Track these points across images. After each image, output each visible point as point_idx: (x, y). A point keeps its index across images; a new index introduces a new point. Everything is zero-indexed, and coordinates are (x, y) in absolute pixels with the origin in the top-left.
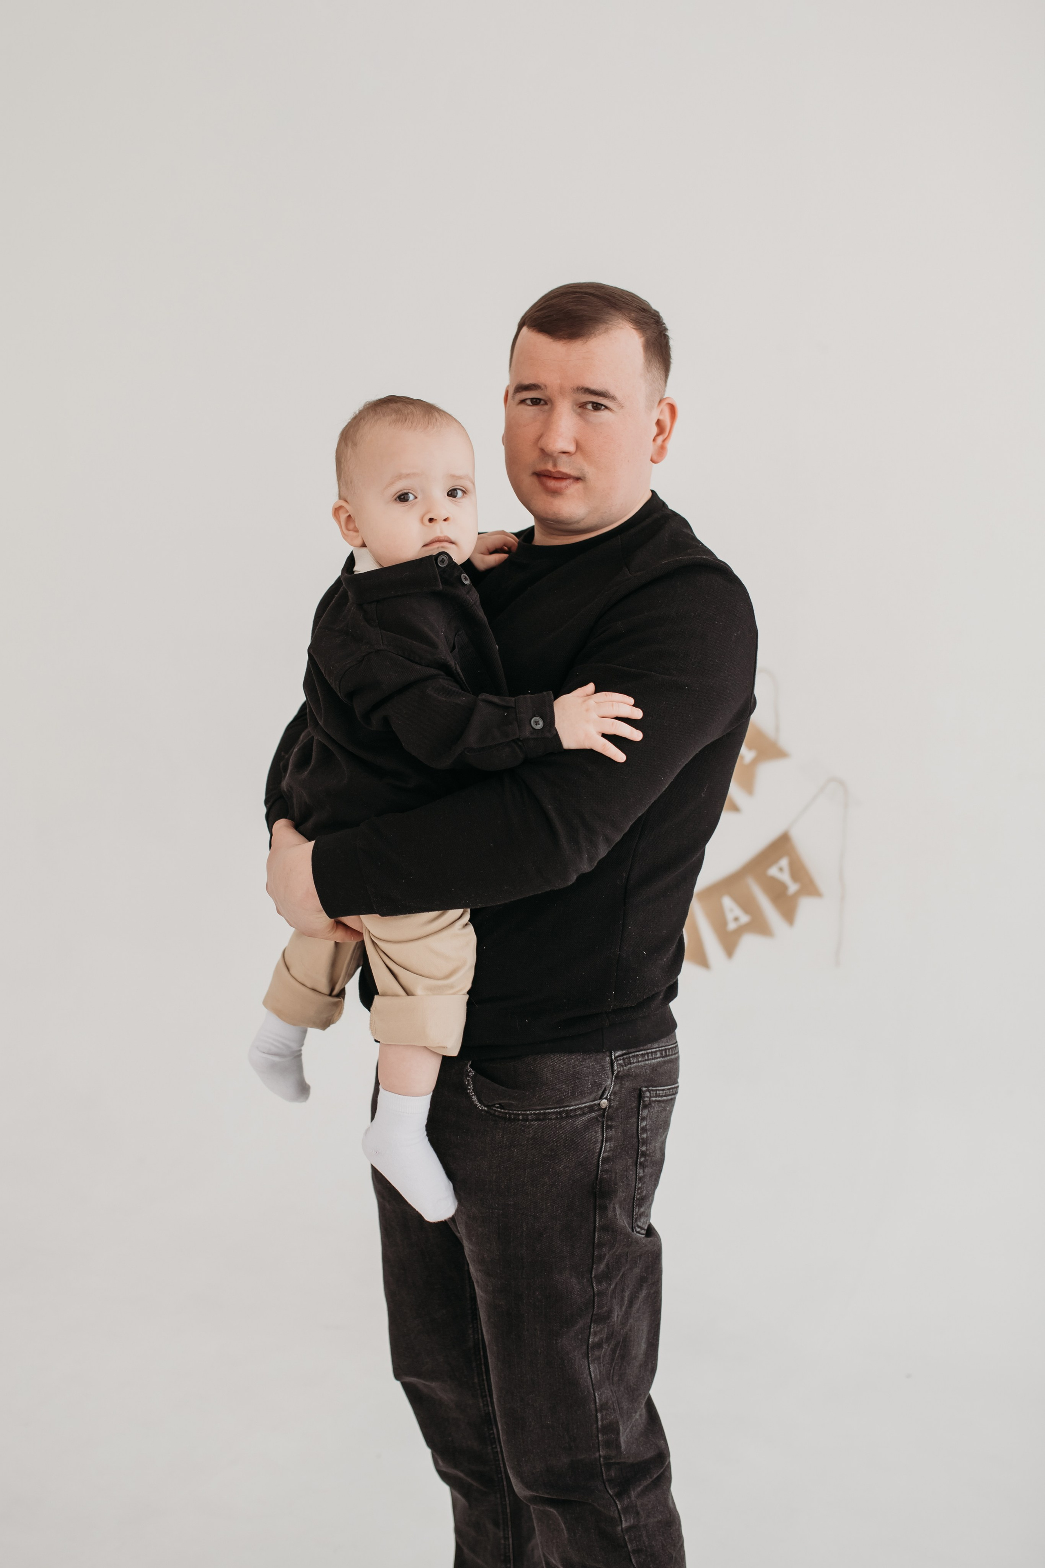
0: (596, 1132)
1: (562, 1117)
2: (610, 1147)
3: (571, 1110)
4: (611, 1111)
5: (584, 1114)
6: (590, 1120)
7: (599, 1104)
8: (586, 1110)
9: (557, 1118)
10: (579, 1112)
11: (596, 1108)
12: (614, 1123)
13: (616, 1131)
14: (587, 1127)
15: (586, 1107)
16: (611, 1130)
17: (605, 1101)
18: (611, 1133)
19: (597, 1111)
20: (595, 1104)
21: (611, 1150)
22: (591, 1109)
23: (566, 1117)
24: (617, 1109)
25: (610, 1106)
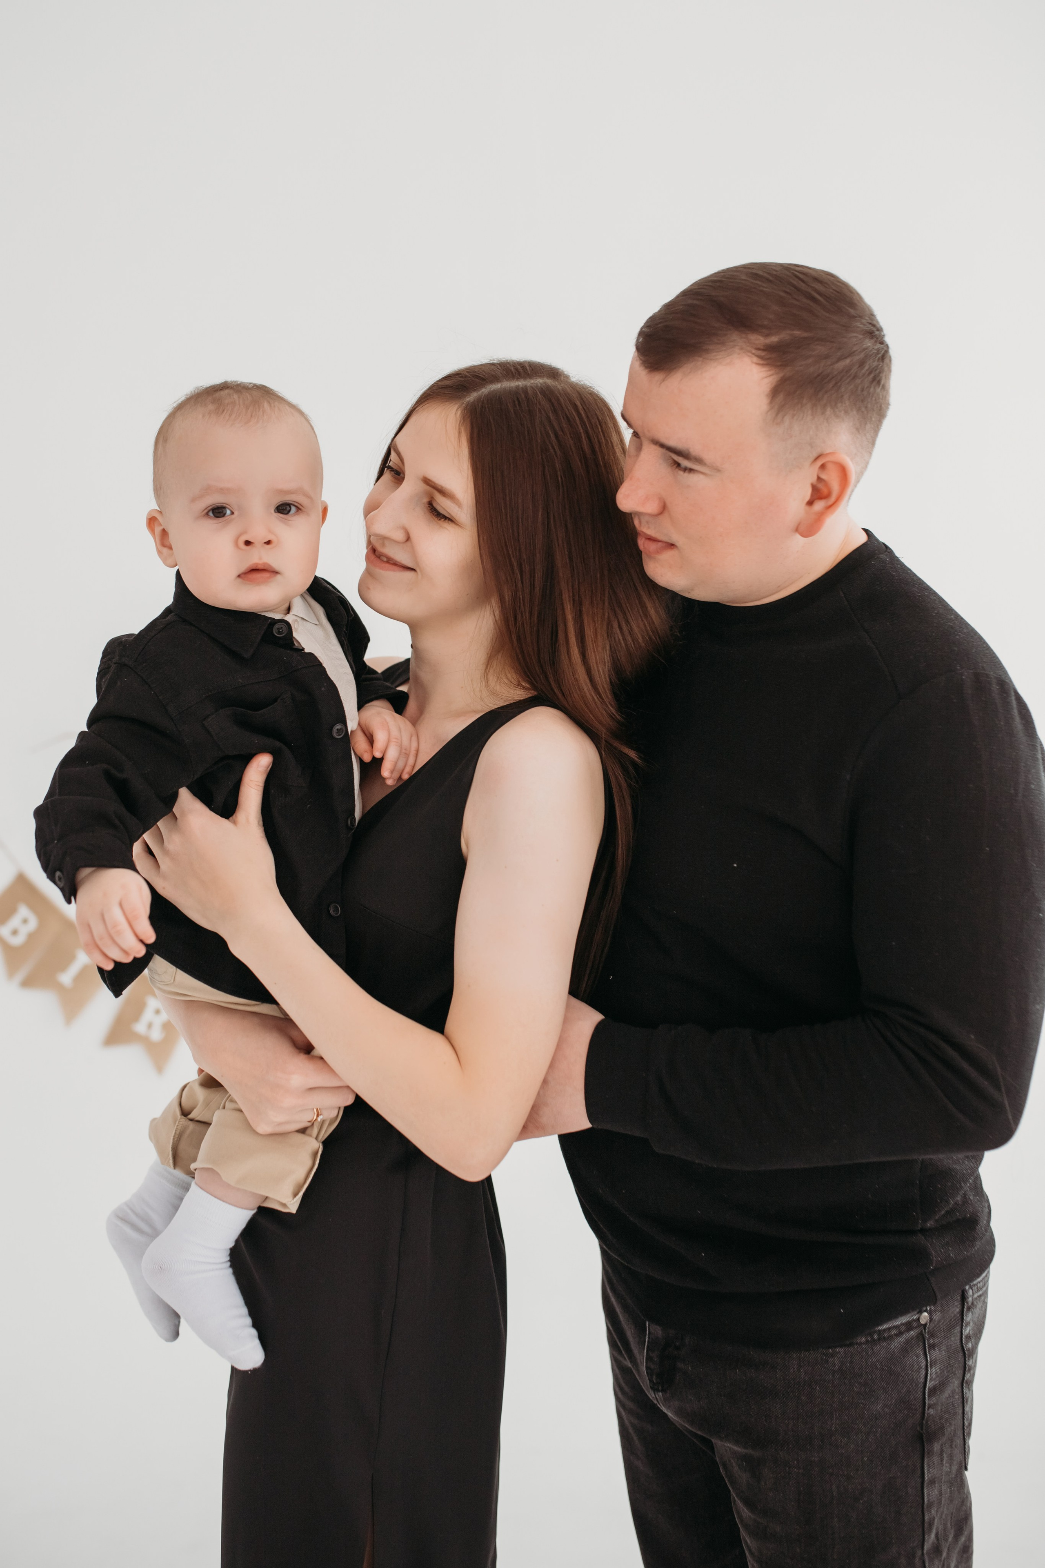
0: (917, 1356)
1: (874, 1340)
2: (936, 1373)
3: (884, 1330)
4: (932, 1325)
5: (900, 1334)
6: (907, 1342)
7: (918, 1319)
8: (903, 1328)
9: (867, 1342)
10: (894, 1332)
11: (915, 1324)
12: (936, 1340)
13: (939, 1350)
14: (905, 1350)
15: (902, 1324)
16: (934, 1350)
17: (925, 1314)
18: (936, 1354)
19: (916, 1328)
20: (914, 1320)
21: (937, 1376)
22: (909, 1326)
23: (879, 1339)
24: (939, 1321)
25: (931, 1319)
